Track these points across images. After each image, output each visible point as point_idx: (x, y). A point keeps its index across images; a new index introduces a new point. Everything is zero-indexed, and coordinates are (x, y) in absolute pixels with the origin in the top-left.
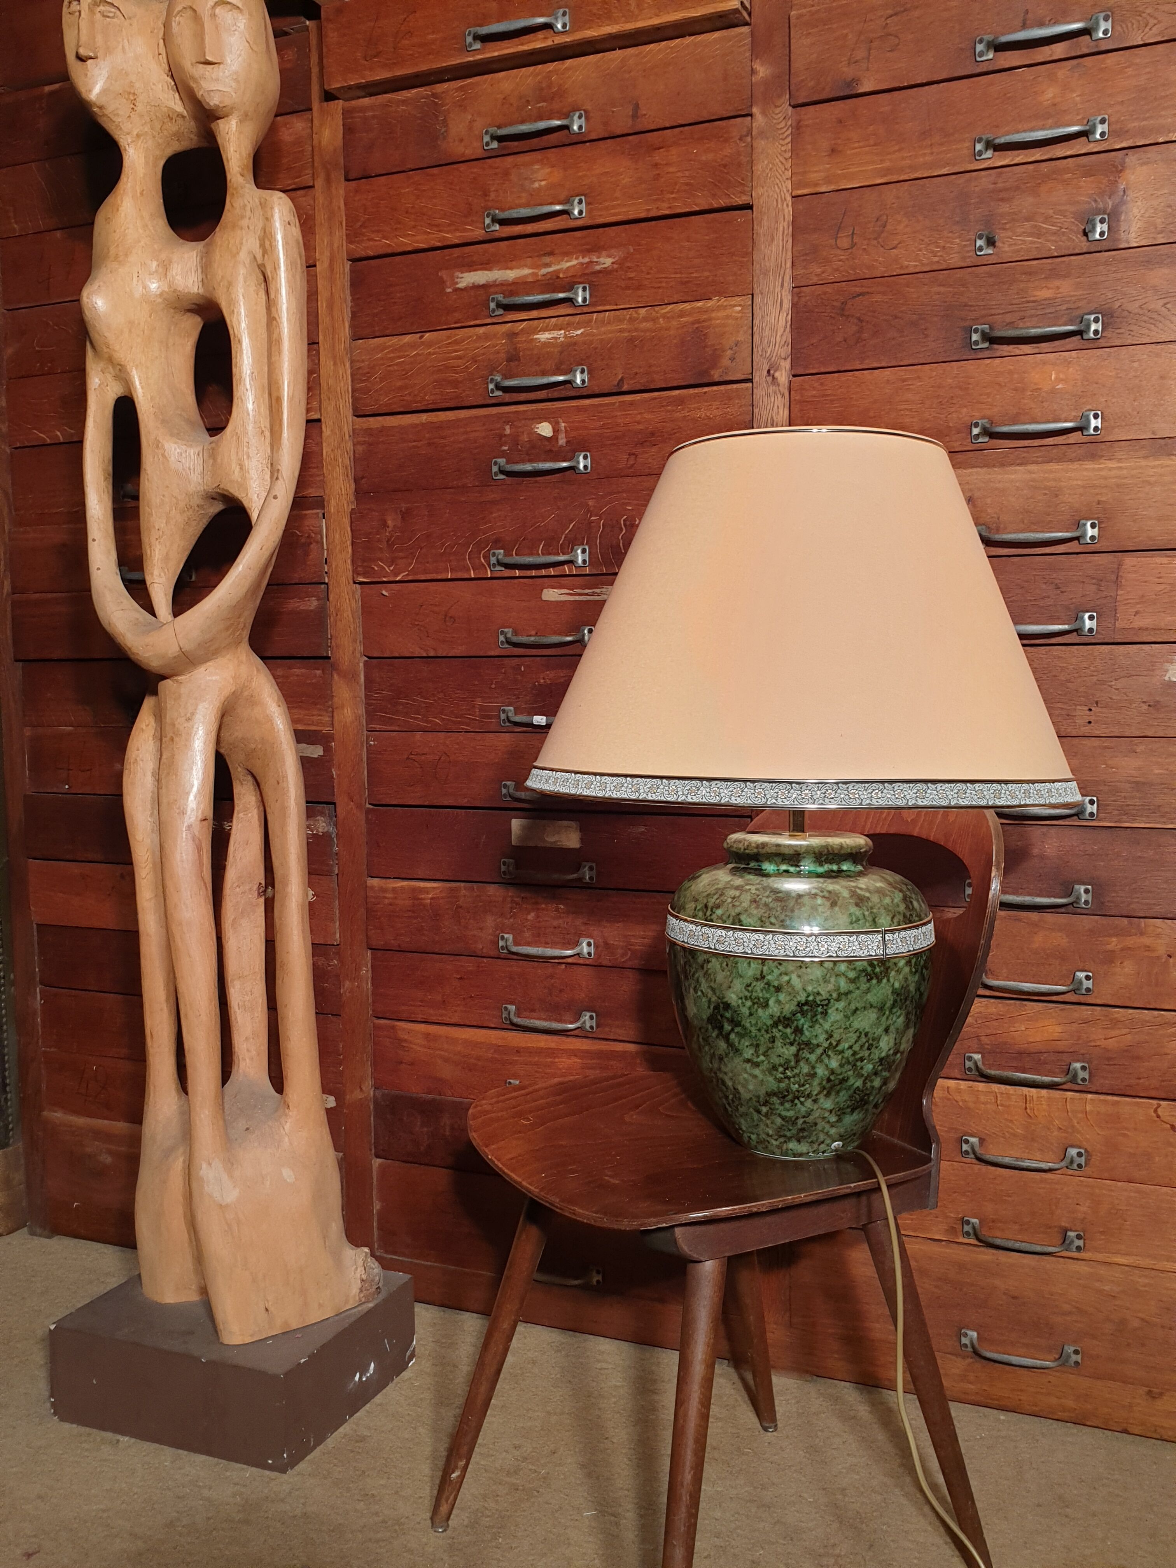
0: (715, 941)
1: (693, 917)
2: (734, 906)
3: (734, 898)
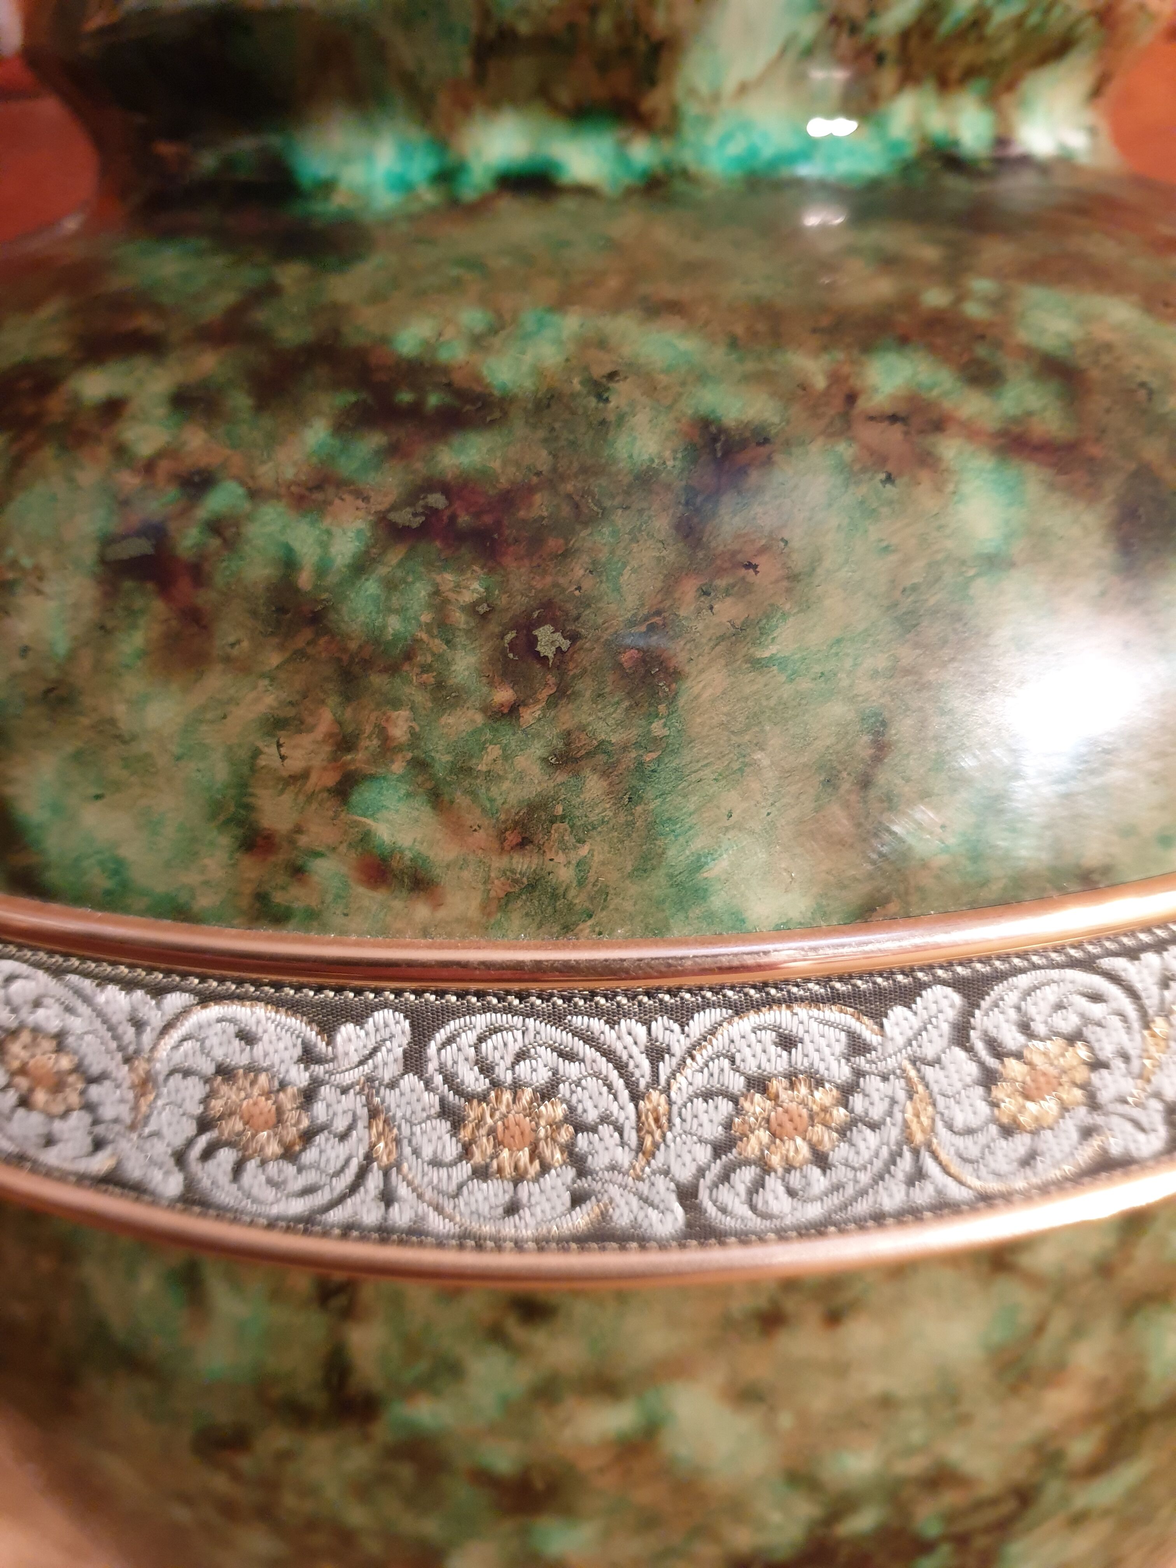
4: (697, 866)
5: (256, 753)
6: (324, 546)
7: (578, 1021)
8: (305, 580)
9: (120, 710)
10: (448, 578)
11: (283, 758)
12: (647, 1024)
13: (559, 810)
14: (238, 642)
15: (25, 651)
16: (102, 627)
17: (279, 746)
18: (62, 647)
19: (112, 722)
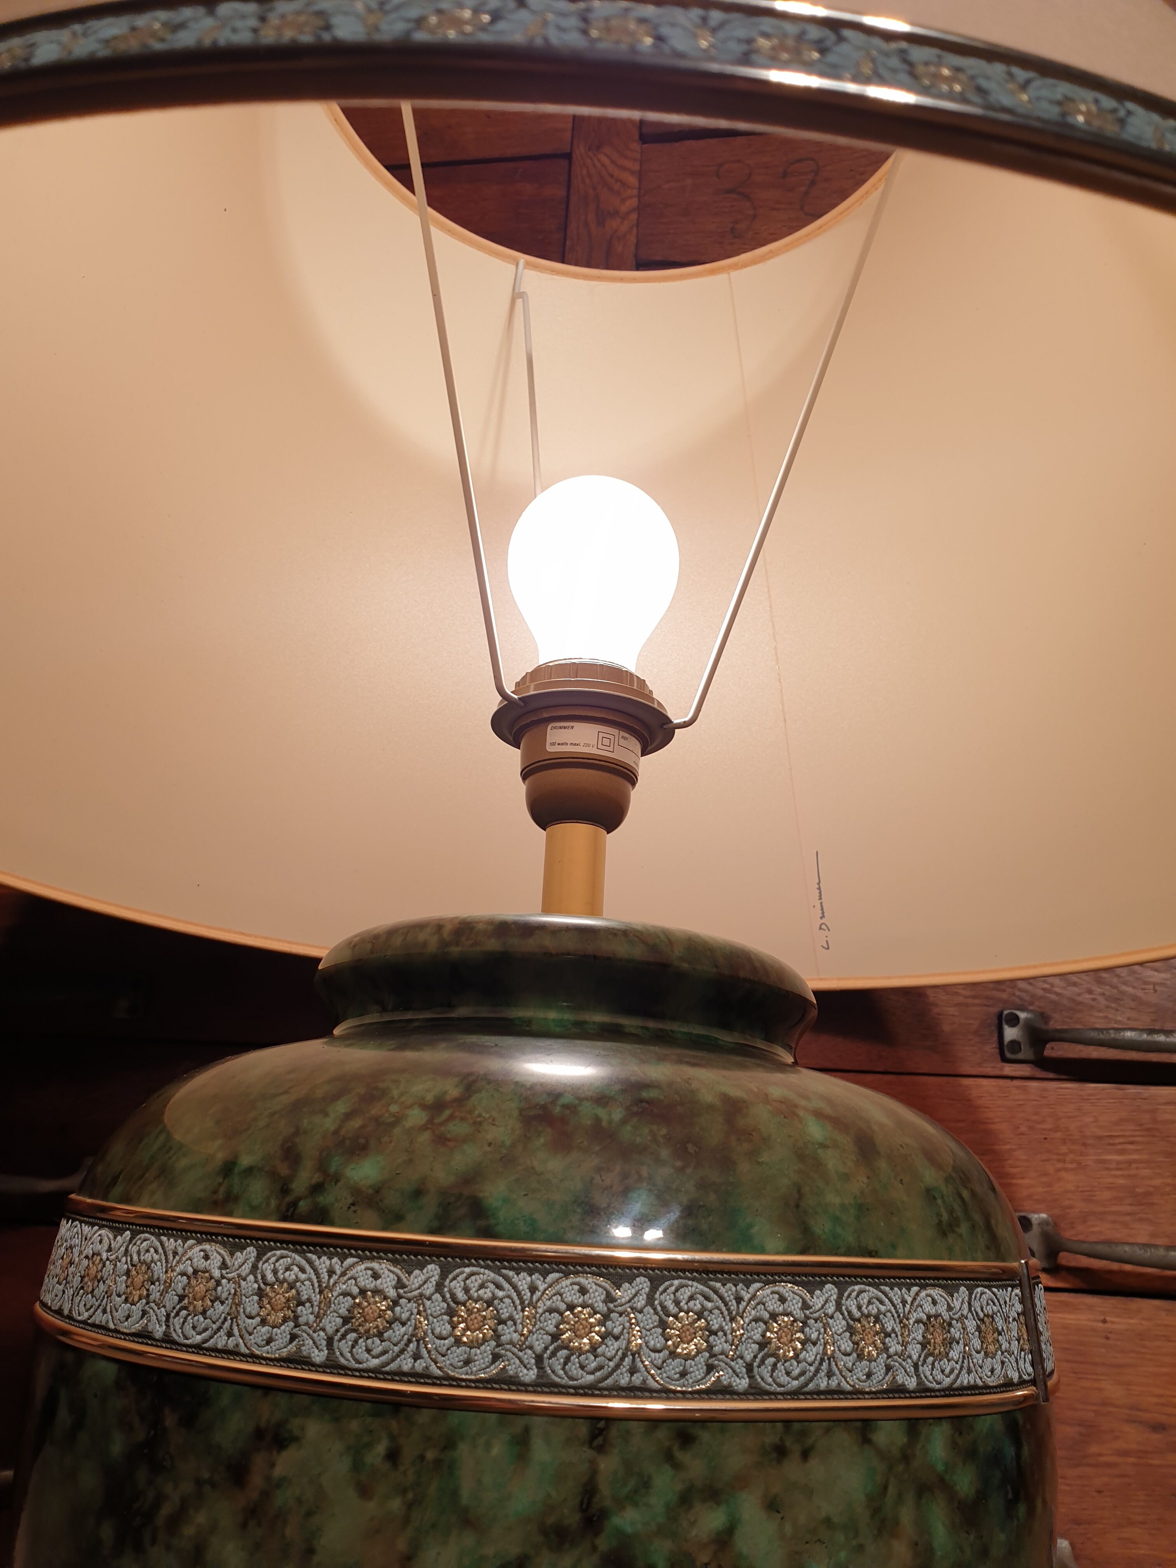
0: (331, 1322)
1: (216, 1206)
2: (441, 1140)
3: (438, 1106)
4: (750, 1226)
5: (592, 1179)
6: (610, 1115)
7: (712, 1283)
8: (604, 1124)
9: (536, 1164)
10: (654, 1127)
11: (602, 1180)
12: (736, 1286)
13: (701, 1203)
14: (582, 1142)
15: (490, 1144)
16: (525, 1136)
17: (601, 1176)
18: (508, 1143)
19: (533, 1168)
